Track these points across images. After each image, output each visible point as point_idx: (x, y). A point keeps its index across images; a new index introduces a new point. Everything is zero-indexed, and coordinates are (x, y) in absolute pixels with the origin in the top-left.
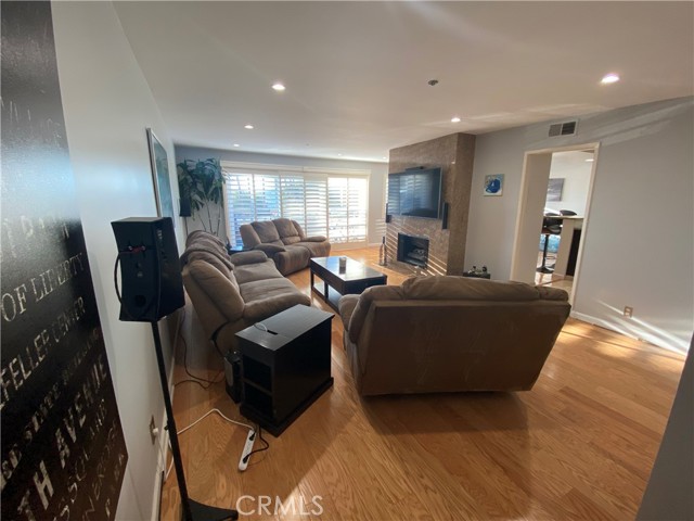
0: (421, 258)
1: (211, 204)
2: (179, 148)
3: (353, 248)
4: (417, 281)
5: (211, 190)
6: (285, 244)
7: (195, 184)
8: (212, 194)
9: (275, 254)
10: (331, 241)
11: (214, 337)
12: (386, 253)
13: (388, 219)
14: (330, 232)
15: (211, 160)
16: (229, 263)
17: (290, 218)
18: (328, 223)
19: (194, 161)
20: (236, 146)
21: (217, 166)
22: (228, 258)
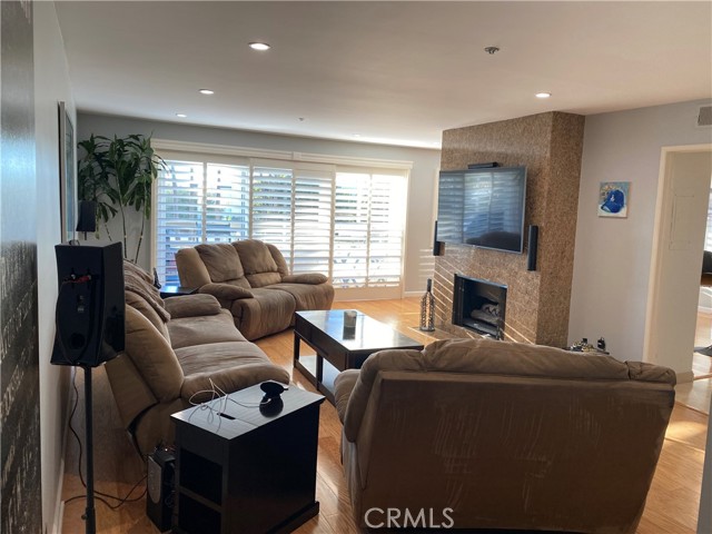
0: (493, 320)
1: (129, 211)
2: (81, 114)
3: (376, 298)
4: (447, 345)
5: (132, 187)
6: (253, 286)
7: (104, 176)
8: (133, 195)
9: (234, 302)
10: (336, 284)
11: (133, 427)
12: (432, 309)
13: (439, 248)
14: (335, 266)
15: (136, 137)
16: (163, 310)
17: (265, 240)
18: (331, 252)
19: (106, 139)
20: (182, 117)
21: (145, 148)
22: (161, 304)
